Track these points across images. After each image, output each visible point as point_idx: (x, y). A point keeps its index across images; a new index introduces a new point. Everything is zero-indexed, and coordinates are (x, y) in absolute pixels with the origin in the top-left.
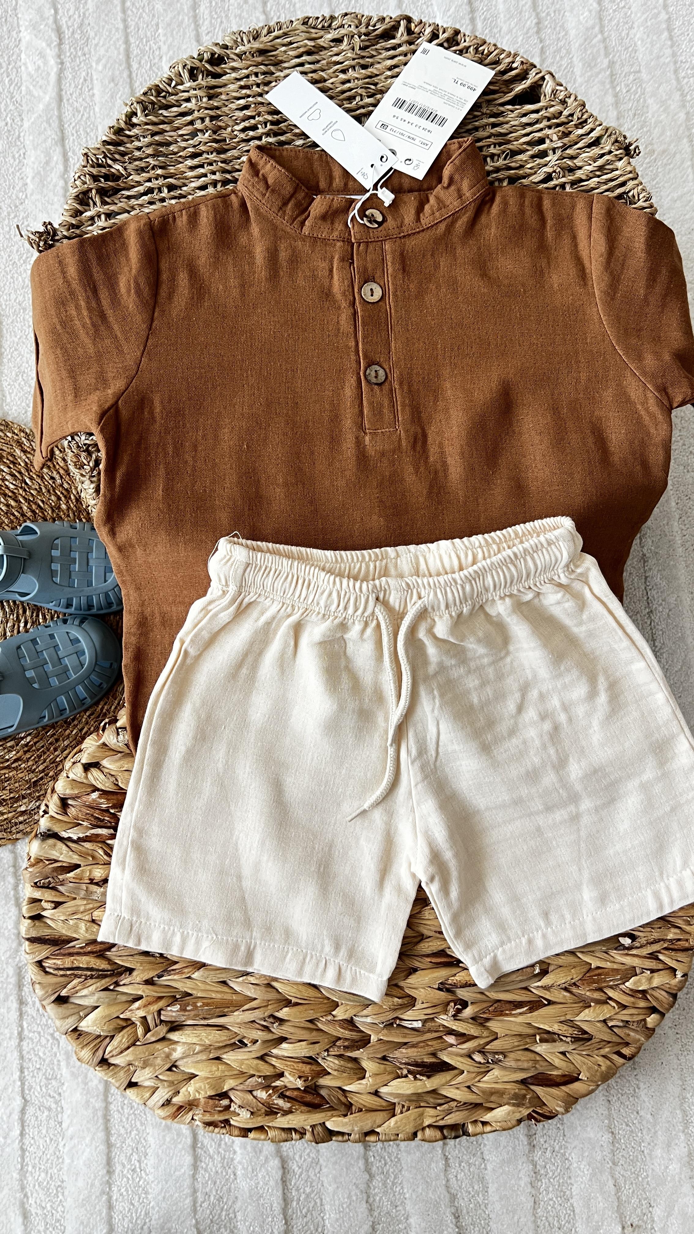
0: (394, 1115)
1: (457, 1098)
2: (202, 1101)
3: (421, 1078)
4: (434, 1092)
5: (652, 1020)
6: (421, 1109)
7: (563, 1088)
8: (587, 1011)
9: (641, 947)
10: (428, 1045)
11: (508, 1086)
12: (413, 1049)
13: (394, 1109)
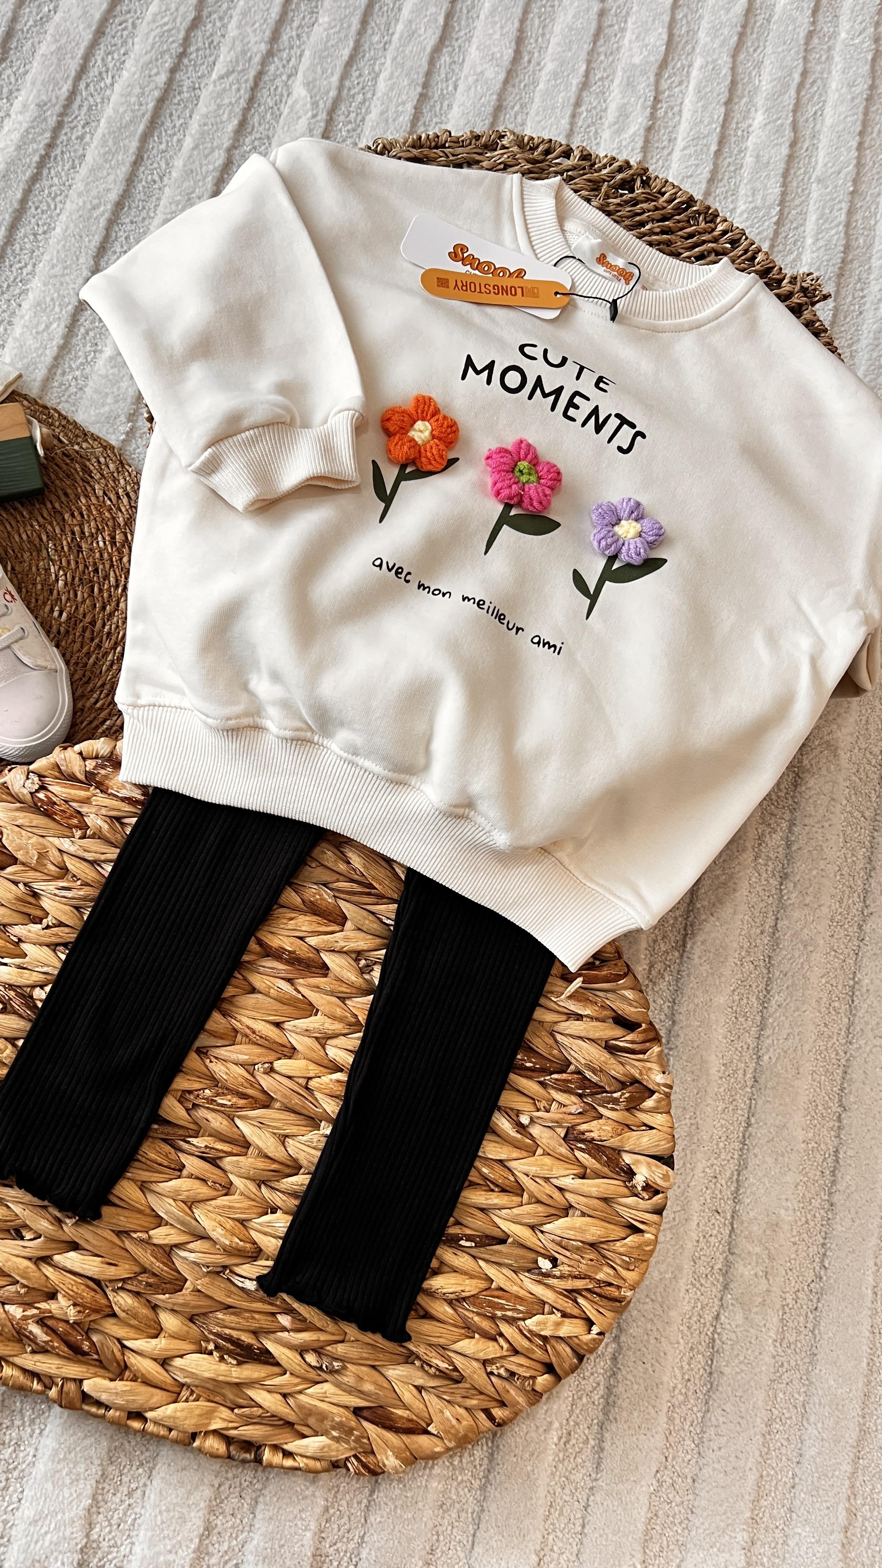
0: (175, 1402)
1: (265, 1404)
3: (230, 1360)
4: (238, 1386)
5: (543, 1380)
6: (213, 1404)
7: (404, 1437)
8: (467, 1341)
9: (562, 1277)
10: (253, 1318)
11: (335, 1410)
12: (233, 1318)
13: (179, 1394)
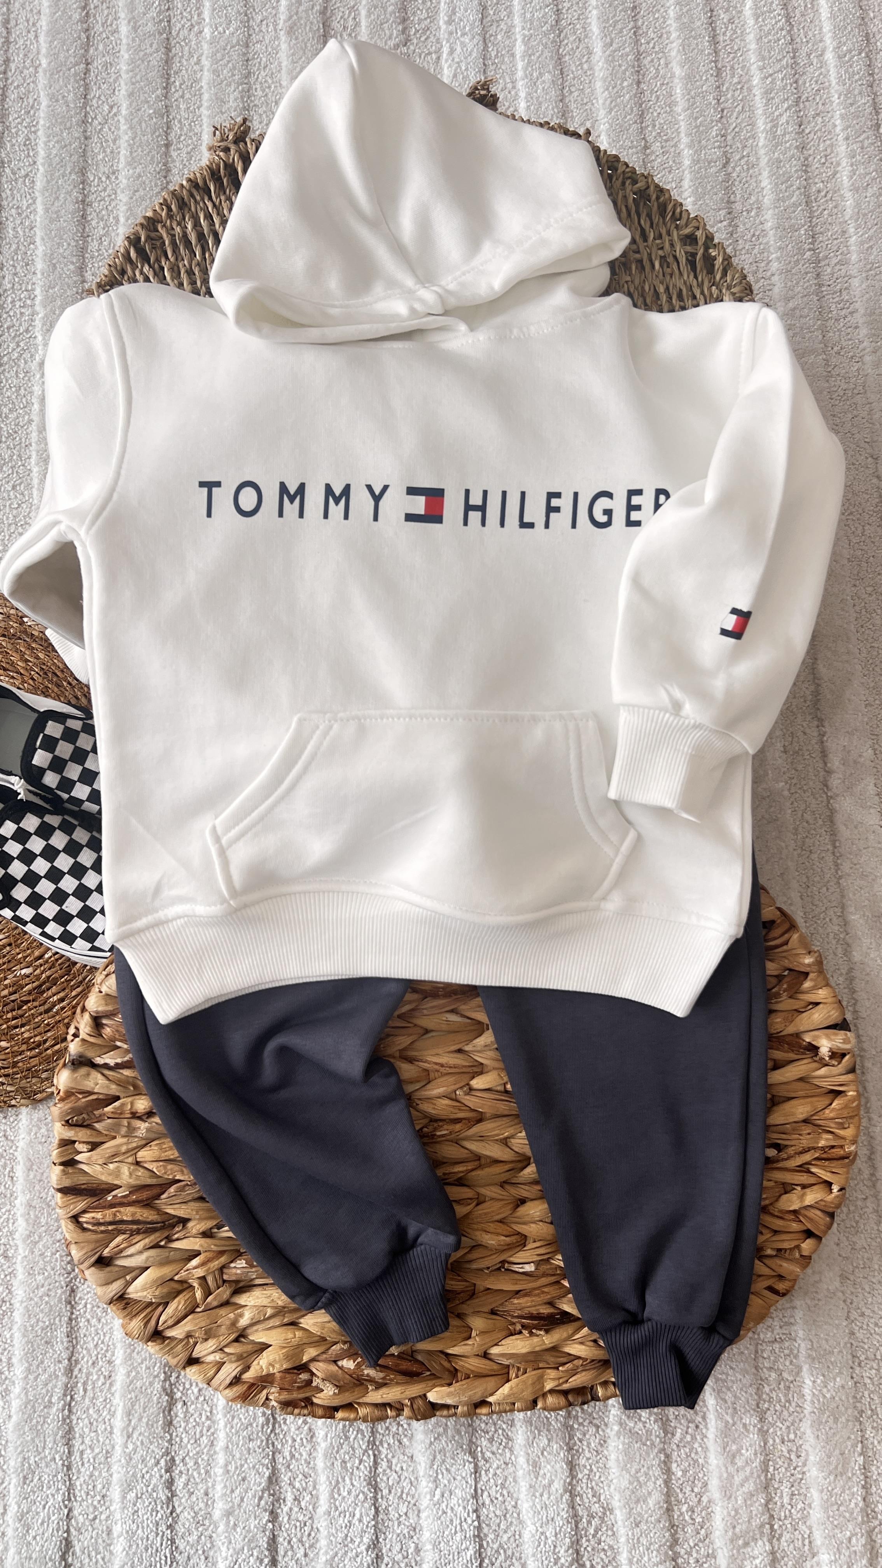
0: (508, 1381)
1: (582, 1355)
2: (278, 1375)
3: (539, 1332)
4: (554, 1349)
5: (807, 1245)
6: (540, 1371)
9: (789, 1158)
10: (543, 1292)
12: (526, 1299)
13: (508, 1373)
